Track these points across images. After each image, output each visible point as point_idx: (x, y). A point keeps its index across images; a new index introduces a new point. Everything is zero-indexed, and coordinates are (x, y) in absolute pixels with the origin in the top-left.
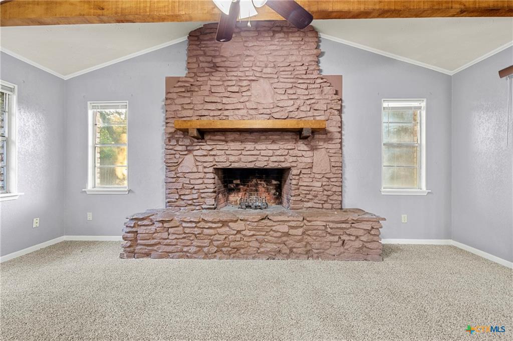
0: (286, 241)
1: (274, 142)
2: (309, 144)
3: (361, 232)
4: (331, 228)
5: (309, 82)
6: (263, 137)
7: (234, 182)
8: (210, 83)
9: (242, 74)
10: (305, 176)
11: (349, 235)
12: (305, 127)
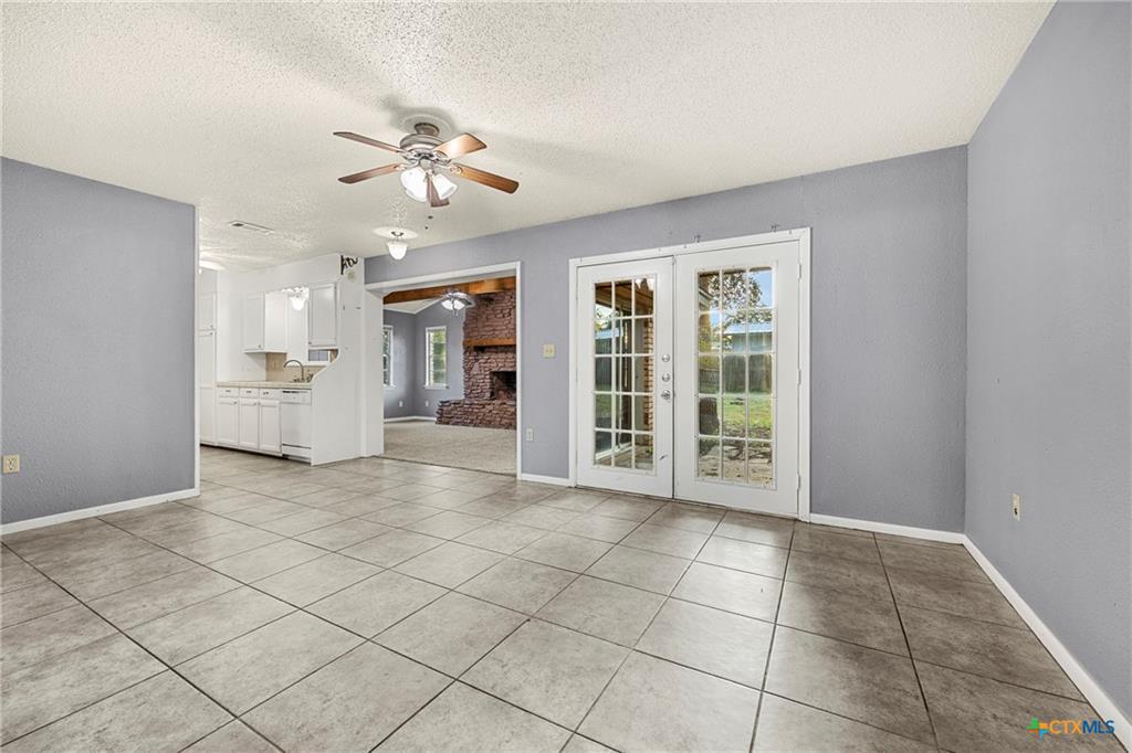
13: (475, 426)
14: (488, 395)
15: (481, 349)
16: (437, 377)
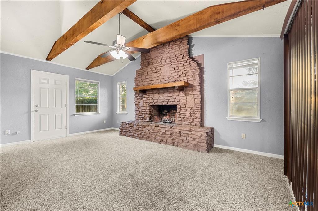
0: (165, 136)
1: (170, 93)
2: (185, 93)
3: (196, 137)
4: (183, 133)
5: (183, 62)
6: (166, 91)
7: (165, 111)
8: (147, 70)
9: (158, 65)
10: (183, 108)
11: (191, 138)
12: (176, 86)
13: (140, 138)
14: (148, 119)
15: (144, 92)
16: (123, 107)
